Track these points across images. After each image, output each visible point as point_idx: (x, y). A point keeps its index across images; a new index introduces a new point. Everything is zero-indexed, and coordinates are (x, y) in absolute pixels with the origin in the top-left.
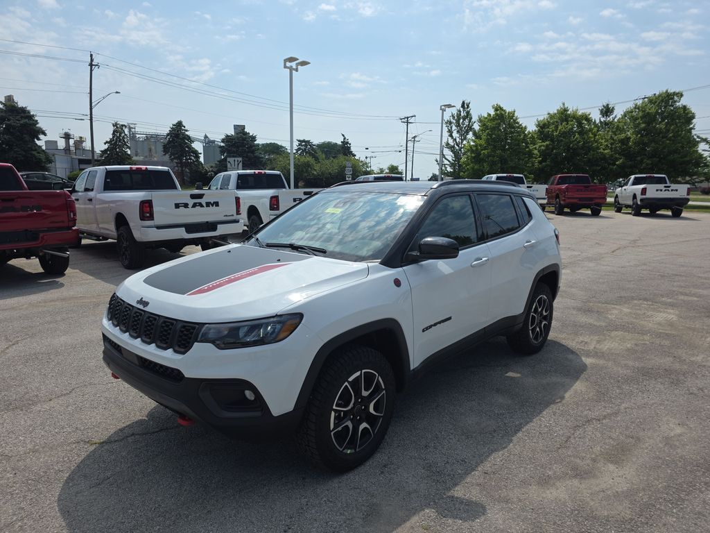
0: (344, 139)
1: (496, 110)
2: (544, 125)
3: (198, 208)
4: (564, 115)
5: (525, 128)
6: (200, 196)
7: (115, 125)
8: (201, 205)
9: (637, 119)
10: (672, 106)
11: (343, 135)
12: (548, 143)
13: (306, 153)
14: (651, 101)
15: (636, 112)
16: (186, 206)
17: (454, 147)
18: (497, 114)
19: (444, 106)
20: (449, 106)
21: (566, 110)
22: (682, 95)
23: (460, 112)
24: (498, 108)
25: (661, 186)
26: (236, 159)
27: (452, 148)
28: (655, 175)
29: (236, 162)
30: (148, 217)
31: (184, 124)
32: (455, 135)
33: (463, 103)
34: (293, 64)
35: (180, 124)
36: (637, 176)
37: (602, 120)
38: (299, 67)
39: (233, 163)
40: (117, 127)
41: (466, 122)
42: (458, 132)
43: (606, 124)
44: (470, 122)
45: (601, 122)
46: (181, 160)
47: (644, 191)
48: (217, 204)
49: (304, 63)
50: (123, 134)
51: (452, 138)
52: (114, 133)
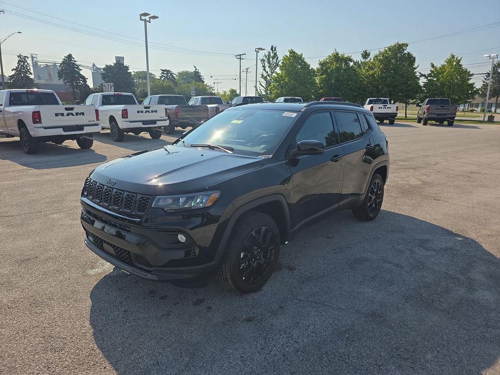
0: (196, 69)
1: (291, 53)
2: (324, 63)
3: (71, 116)
4: (337, 58)
5: (309, 65)
10: (402, 52)
11: (195, 67)
12: (325, 76)
13: (168, 79)
14: (390, 49)
15: (380, 56)
16: (62, 115)
18: (290, 56)
19: (258, 49)
20: (261, 49)
21: (337, 54)
23: (270, 53)
25: (382, 106)
26: (109, 84)
27: (265, 78)
29: (109, 86)
30: (38, 121)
31: (73, 56)
32: (267, 69)
33: (272, 47)
34: (147, 18)
35: (70, 56)
37: (363, 60)
38: (151, 20)
39: (107, 87)
40: (21, 58)
41: (275, 61)
42: (269, 67)
43: (365, 64)
44: (277, 60)
45: (362, 62)
46: (72, 83)
47: (372, 108)
48: (83, 114)
49: (155, 17)
50: (26, 64)
51: (266, 71)
52: (19, 62)
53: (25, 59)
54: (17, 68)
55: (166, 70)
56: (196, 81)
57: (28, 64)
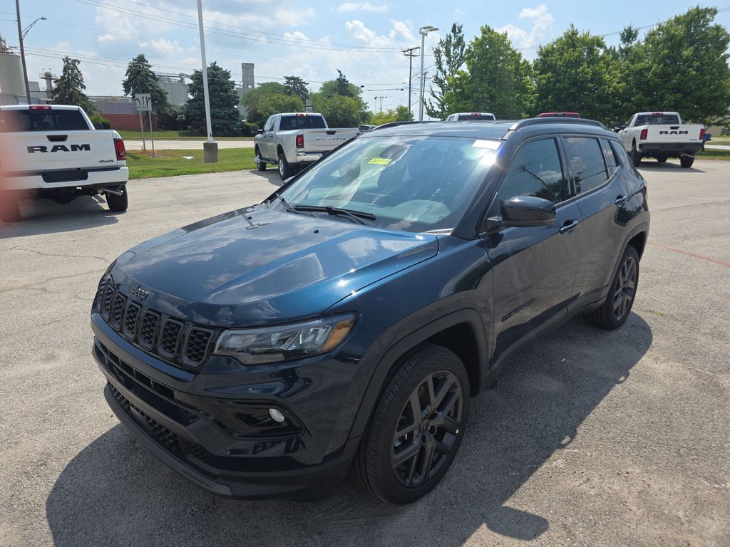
0: (341, 75)
2: (548, 52)
3: (60, 152)
4: (571, 40)
6: (63, 138)
7: (66, 60)
8: (64, 149)
9: (659, 43)
10: (704, 26)
12: (549, 74)
14: (678, 20)
15: (659, 34)
17: (443, 81)
19: (425, 28)
20: (431, 29)
21: (575, 33)
22: (715, 12)
23: (451, 38)
25: (666, 127)
27: (441, 83)
28: (665, 113)
31: (146, 58)
33: (454, 26)
35: (141, 59)
36: (641, 114)
37: (623, 46)
40: (68, 63)
41: (458, 51)
43: (626, 52)
45: (621, 49)
47: (644, 133)
48: (87, 147)
50: (76, 71)
51: (442, 71)
52: (65, 69)
53: (74, 65)
54: (63, 78)
55: (292, 78)
56: (341, 94)
57: (79, 72)
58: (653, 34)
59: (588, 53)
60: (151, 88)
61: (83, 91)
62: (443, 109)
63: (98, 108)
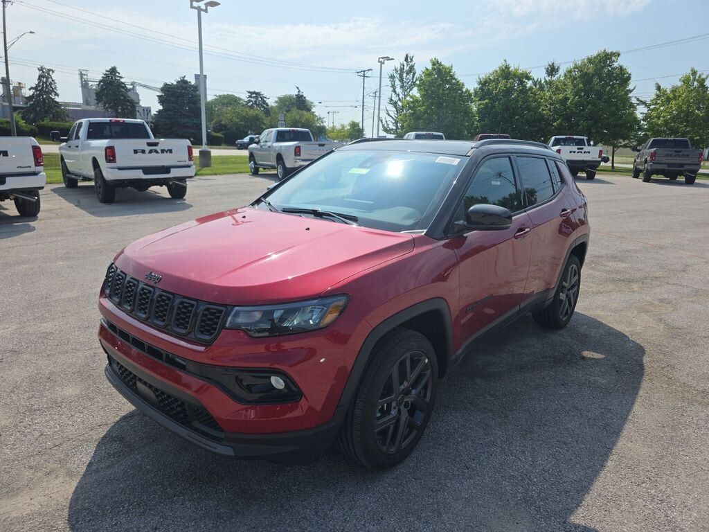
0: (299, 92)
1: (434, 64)
2: (486, 82)
4: (506, 73)
5: (463, 85)
9: (575, 79)
10: (610, 66)
11: (298, 88)
12: (487, 101)
13: (257, 105)
14: (590, 60)
15: (575, 71)
17: (396, 103)
18: (434, 69)
19: (383, 58)
20: (388, 59)
21: (507, 68)
22: (619, 55)
23: (403, 65)
24: (435, 63)
27: (395, 104)
28: (575, 137)
31: (118, 70)
32: (399, 90)
33: (407, 56)
34: (202, 5)
35: (113, 71)
36: (557, 137)
37: (548, 79)
38: (209, 7)
39: (142, 112)
40: (43, 72)
41: (410, 77)
42: (402, 87)
43: (550, 83)
44: (413, 77)
45: (546, 81)
49: (214, 4)
50: (50, 80)
51: (396, 94)
52: (40, 77)
53: (49, 74)
54: (38, 86)
55: (254, 93)
56: (299, 108)
57: (53, 80)
58: (570, 72)
59: (518, 84)
60: (122, 98)
61: (57, 99)
62: (397, 126)
63: (70, 116)
